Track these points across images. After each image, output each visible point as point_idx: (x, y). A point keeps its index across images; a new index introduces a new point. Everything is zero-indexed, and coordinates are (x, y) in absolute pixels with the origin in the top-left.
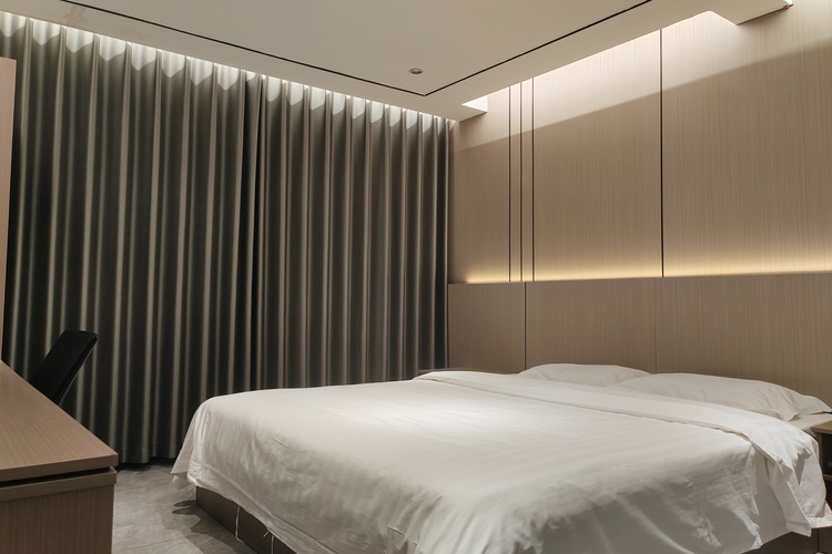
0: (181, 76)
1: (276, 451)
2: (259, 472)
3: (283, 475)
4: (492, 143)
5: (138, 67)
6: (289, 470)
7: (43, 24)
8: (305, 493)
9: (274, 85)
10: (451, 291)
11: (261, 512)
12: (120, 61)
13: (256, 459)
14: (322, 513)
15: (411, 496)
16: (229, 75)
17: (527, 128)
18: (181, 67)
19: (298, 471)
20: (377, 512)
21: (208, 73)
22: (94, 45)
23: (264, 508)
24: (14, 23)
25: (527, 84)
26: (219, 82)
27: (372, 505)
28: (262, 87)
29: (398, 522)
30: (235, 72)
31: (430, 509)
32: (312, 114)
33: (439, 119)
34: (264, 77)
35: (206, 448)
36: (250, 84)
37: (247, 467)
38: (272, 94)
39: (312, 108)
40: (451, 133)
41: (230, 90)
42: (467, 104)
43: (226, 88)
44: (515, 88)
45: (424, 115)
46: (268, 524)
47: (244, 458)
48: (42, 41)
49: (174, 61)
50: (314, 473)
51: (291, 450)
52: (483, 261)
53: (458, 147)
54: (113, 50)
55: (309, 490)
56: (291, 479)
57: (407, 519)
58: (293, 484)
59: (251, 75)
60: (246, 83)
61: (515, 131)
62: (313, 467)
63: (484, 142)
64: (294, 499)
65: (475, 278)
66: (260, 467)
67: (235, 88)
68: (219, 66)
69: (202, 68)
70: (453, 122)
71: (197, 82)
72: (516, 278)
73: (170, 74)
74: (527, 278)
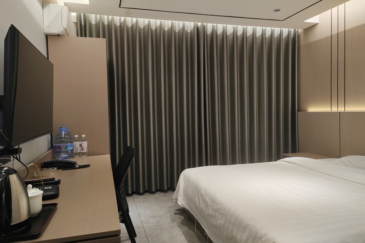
0: (170, 29)
1: (208, 200)
3: (210, 212)
4: (322, 40)
5: (154, 29)
6: (213, 210)
7: (118, 17)
8: (219, 222)
9: (209, 27)
10: (299, 115)
11: (203, 224)
12: (147, 28)
13: (201, 201)
15: (261, 237)
16: (190, 26)
17: (341, 29)
18: (170, 26)
19: (216, 211)
21: (181, 26)
22: (137, 23)
24: (108, 19)
25: (341, 6)
26: (186, 29)
28: (204, 28)
30: (192, 24)
32: (228, 37)
33: (292, 30)
34: (205, 24)
35: (184, 191)
36: (199, 28)
37: (198, 204)
38: (209, 31)
39: (228, 34)
41: (191, 32)
43: (189, 31)
44: (335, 9)
45: (284, 29)
46: (206, 230)
47: (196, 199)
48: (118, 25)
49: (167, 24)
50: (222, 214)
51: (213, 201)
52: (316, 100)
53: (302, 43)
54: (144, 23)
56: (213, 214)
58: (214, 217)
59: (199, 24)
61: (335, 32)
62: (222, 211)
64: (214, 223)
65: (312, 109)
66: (202, 206)
67: (193, 31)
68: (186, 23)
69: (178, 25)
71: (177, 31)
72: (335, 109)
73: (166, 30)
74: (341, 109)
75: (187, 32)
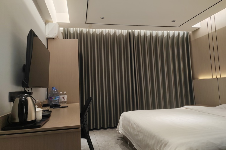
0: (114, 34)
1: (135, 126)
2: (131, 131)
3: (136, 133)
4: (203, 37)
5: (105, 34)
6: (137, 131)
7: (85, 29)
8: (140, 137)
9: (136, 32)
10: (194, 82)
12: (101, 34)
13: (131, 128)
14: (143, 143)
15: (162, 141)
16: (125, 32)
17: (214, 30)
18: (114, 32)
19: (139, 132)
20: (154, 144)
21: (120, 32)
22: (95, 31)
23: (133, 140)
24: (80, 30)
25: (212, 17)
26: (123, 34)
27: (153, 142)
28: (133, 32)
29: (159, 147)
30: (126, 31)
31: (166, 145)
32: (147, 37)
33: (186, 32)
34: (134, 31)
35: (122, 125)
36: (130, 33)
37: (129, 130)
38: (136, 35)
40: (190, 36)
41: (126, 35)
42: (193, 27)
43: (125, 35)
44: (209, 18)
45: (180, 32)
46: (134, 145)
47: (129, 127)
48: (85, 33)
49: (112, 31)
50: (142, 133)
51: (138, 126)
52: (203, 72)
53: (192, 39)
54: (99, 32)
55: (141, 137)
56: (137, 134)
57: (161, 147)
59: (130, 31)
60: (129, 33)
61: (210, 32)
62: (142, 131)
63: (200, 37)
64: (138, 139)
65: (201, 77)
66: (132, 130)
67: (127, 35)
68: (123, 30)
69: (118, 31)
70: (190, 32)
71: (118, 35)
72: (214, 77)
73: (112, 34)
74: (218, 77)
75: (124, 35)
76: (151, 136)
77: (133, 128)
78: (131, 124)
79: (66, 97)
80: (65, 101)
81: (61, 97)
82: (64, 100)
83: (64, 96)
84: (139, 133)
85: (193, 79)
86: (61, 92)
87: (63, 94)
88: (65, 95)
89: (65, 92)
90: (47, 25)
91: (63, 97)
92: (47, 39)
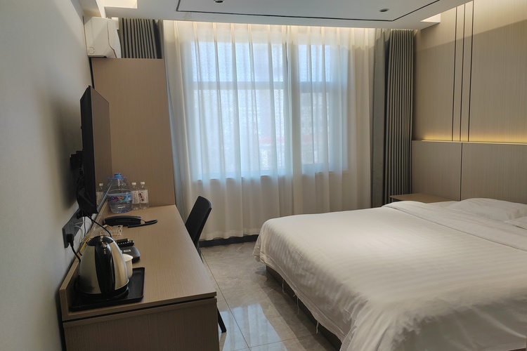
2: (290, 266)
3: (300, 271)
10: (414, 146)
11: (292, 284)
14: (317, 294)
15: (354, 297)
17: (468, 34)
20: (339, 300)
25: (469, 5)
27: (337, 297)
29: (348, 308)
31: (362, 305)
37: (285, 262)
40: (415, 38)
42: (424, 21)
44: (461, 8)
46: (295, 291)
52: (435, 127)
57: (352, 308)
58: (305, 276)
61: (460, 37)
62: (313, 270)
65: (429, 138)
66: (291, 264)
70: (416, 31)
72: (456, 139)
74: (464, 139)
76: (334, 285)
77: (294, 260)
78: (289, 251)
79: (145, 193)
80: (146, 201)
81: (136, 193)
82: (143, 200)
83: (140, 192)
84: (308, 274)
85: (412, 140)
86: (135, 184)
87: (139, 187)
88: (144, 189)
89: (144, 183)
90: (88, 24)
91: (140, 194)
92: (90, 59)
